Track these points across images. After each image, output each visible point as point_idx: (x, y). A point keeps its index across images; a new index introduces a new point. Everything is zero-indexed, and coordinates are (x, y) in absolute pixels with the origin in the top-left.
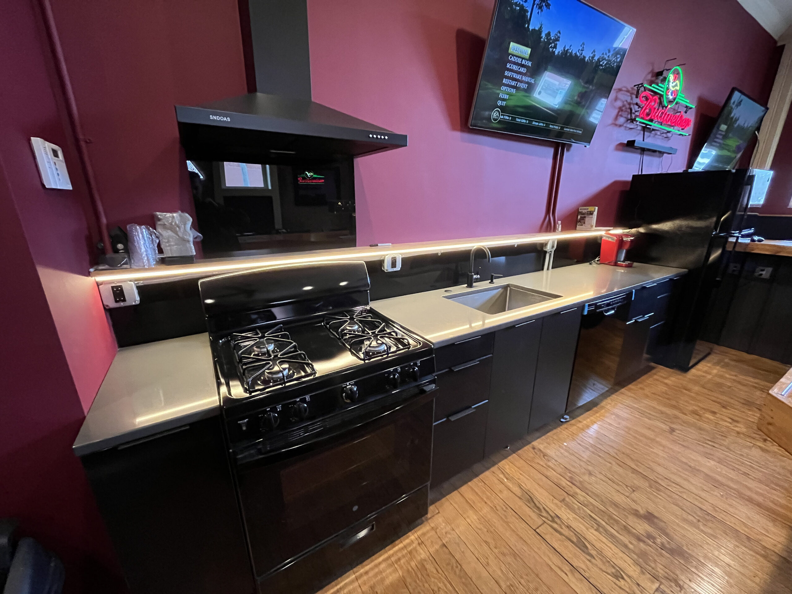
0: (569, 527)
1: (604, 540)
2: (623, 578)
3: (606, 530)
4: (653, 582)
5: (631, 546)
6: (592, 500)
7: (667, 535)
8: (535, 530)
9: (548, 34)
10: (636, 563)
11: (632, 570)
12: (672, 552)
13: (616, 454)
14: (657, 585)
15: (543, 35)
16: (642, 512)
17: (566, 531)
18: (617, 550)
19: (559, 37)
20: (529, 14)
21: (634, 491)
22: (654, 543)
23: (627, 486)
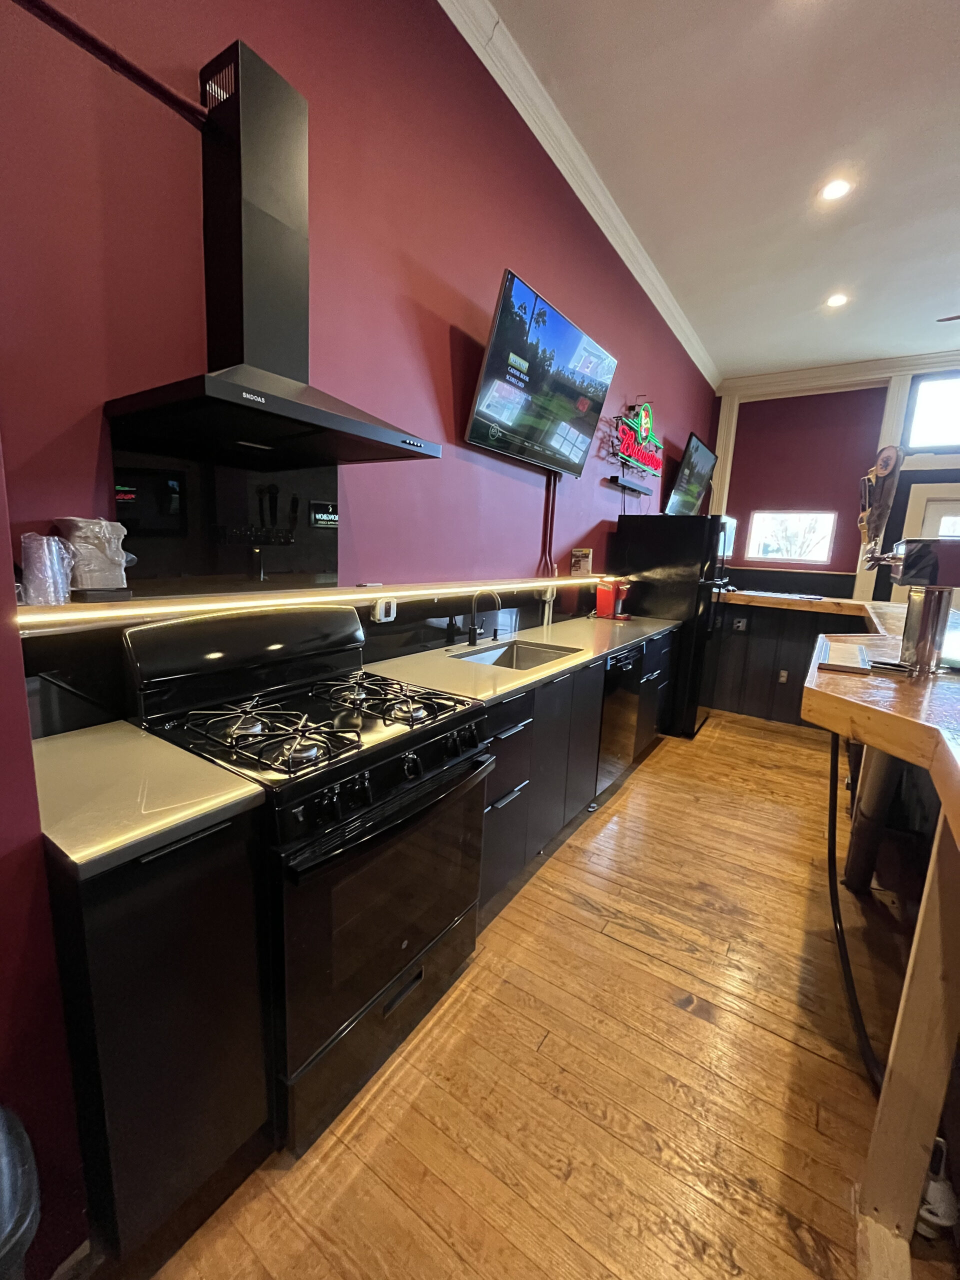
0: (633, 919)
1: (669, 920)
2: (697, 950)
3: (670, 911)
4: (723, 945)
5: (695, 919)
6: (646, 886)
7: (721, 898)
8: (601, 933)
9: (544, 351)
10: (704, 933)
11: (704, 940)
12: (730, 912)
13: (655, 833)
14: (727, 946)
15: (540, 351)
16: (695, 884)
17: (631, 924)
18: (684, 927)
19: (553, 356)
20: (527, 326)
21: (682, 866)
22: (714, 909)
23: (674, 863)
